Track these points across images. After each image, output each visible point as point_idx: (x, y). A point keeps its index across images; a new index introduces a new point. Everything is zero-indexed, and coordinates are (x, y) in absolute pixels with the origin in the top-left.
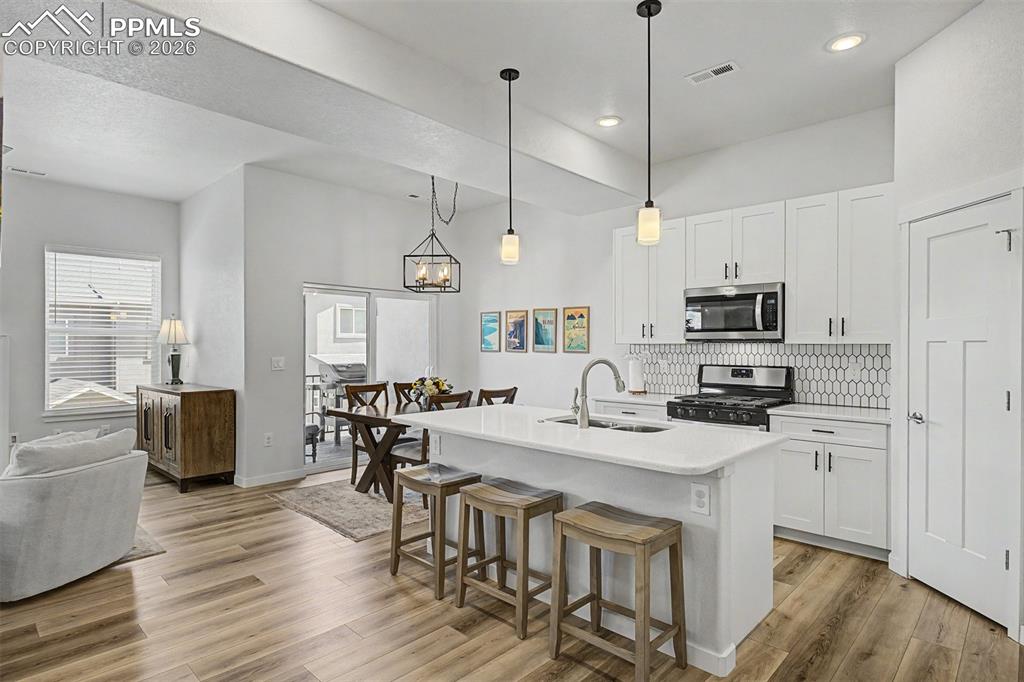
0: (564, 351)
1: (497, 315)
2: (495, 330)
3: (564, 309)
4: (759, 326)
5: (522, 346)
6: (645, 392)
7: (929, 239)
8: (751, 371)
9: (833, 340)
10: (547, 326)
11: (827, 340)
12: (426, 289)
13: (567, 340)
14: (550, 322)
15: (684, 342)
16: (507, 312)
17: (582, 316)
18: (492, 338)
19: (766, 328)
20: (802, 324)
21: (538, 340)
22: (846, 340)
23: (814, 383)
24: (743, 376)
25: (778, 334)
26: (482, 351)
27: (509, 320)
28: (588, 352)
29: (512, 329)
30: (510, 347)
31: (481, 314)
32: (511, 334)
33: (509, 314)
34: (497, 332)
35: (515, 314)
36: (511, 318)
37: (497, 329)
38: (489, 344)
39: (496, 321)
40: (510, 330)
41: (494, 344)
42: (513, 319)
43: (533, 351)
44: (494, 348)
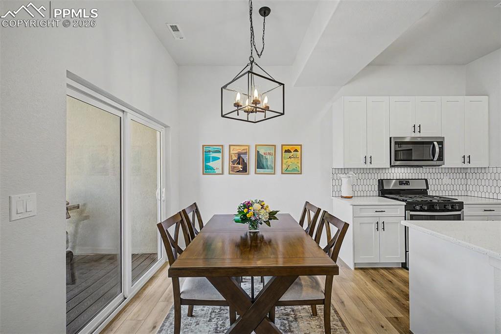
1: (220, 147)
2: (219, 158)
3: (282, 145)
8: (409, 182)
10: (268, 157)
11: (462, 165)
13: (284, 166)
14: (270, 154)
17: (296, 151)
18: (216, 165)
20: (451, 158)
21: (260, 165)
24: (404, 184)
25: (441, 163)
26: (203, 174)
27: (232, 152)
28: (301, 173)
29: (235, 158)
30: (233, 171)
31: (203, 146)
32: (233, 162)
33: (231, 147)
34: (221, 160)
35: (238, 148)
36: (233, 150)
37: (221, 157)
38: (212, 169)
39: (220, 152)
40: (233, 159)
41: (217, 169)
42: (235, 150)
43: (255, 173)
44: (217, 171)
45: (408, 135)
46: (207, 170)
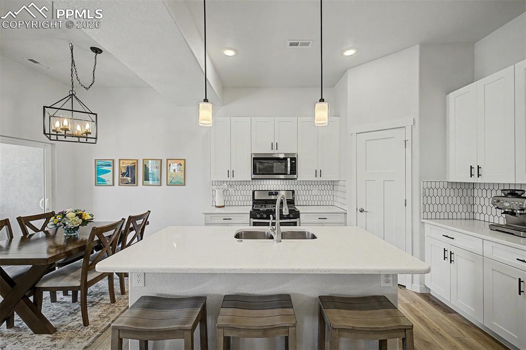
0: (167, 185)
1: (111, 161)
2: (110, 171)
3: (167, 160)
4: (289, 173)
5: (134, 182)
6: (224, 206)
7: (366, 141)
8: (277, 193)
9: (316, 179)
10: (154, 170)
11: (314, 179)
12: (68, 138)
13: (169, 178)
14: (156, 167)
15: (251, 180)
16: (120, 160)
17: (180, 165)
18: (107, 177)
19: (291, 174)
20: (304, 172)
21: (146, 178)
22: (321, 179)
23: (300, 197)
24: (273, 195)
25: (295, 176)
26: (96, 185)
27: (121, 165)
28: (184, 185)
29: (124, 171)
30: (123, 183)
31: (95, 160)
32: (123, 174)
33: (121, 161)
34: (111, 173)
35: (127, 162)
36: (123, 164)
37: (111, 170)
38: (103, 181)
39: (110, 165)
40: (123, 172)
41: (108, 181)
42: (125, 164)
43: (143, 185)
44: (108, 183)
45: (264, 150)
46: (99, 182)
